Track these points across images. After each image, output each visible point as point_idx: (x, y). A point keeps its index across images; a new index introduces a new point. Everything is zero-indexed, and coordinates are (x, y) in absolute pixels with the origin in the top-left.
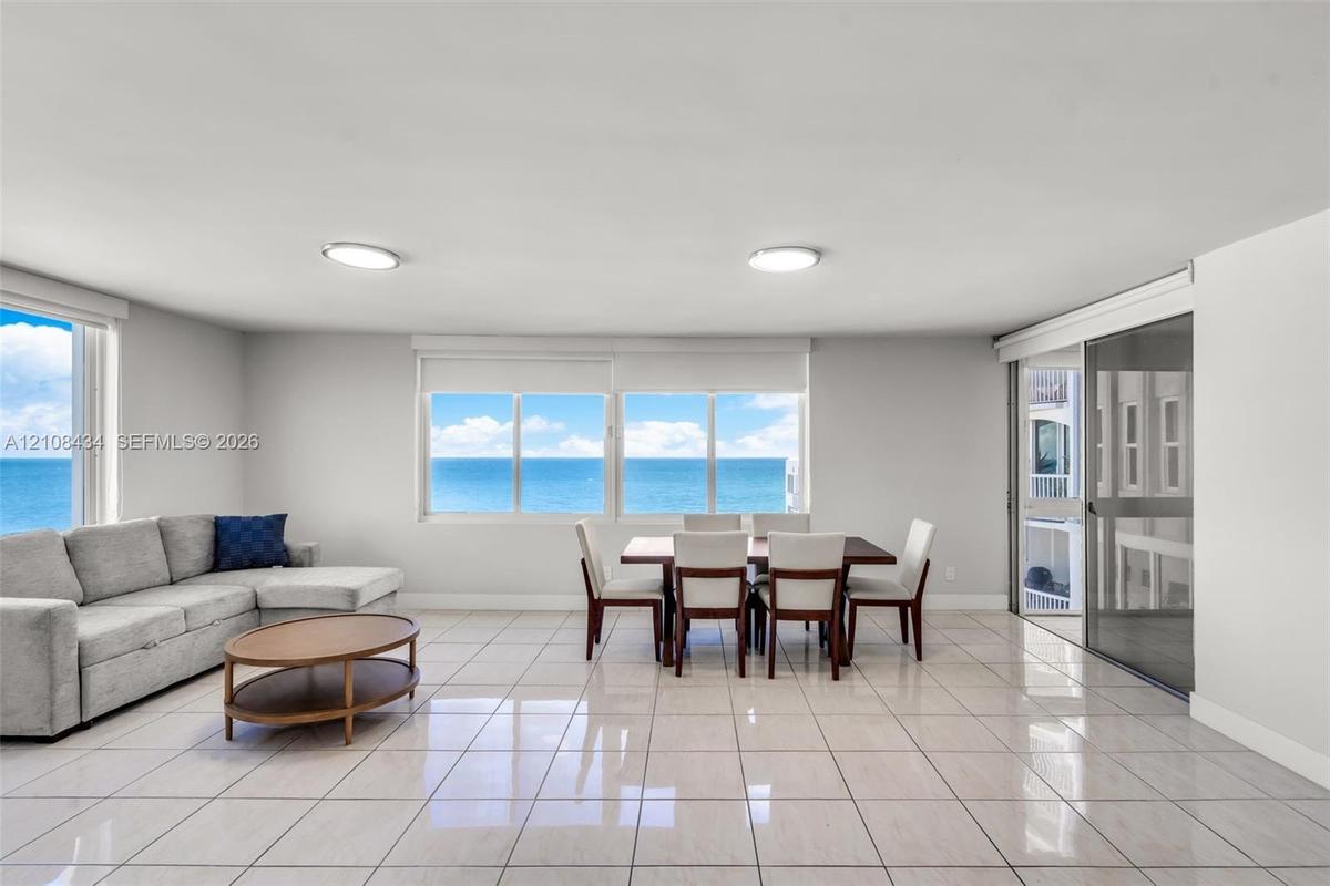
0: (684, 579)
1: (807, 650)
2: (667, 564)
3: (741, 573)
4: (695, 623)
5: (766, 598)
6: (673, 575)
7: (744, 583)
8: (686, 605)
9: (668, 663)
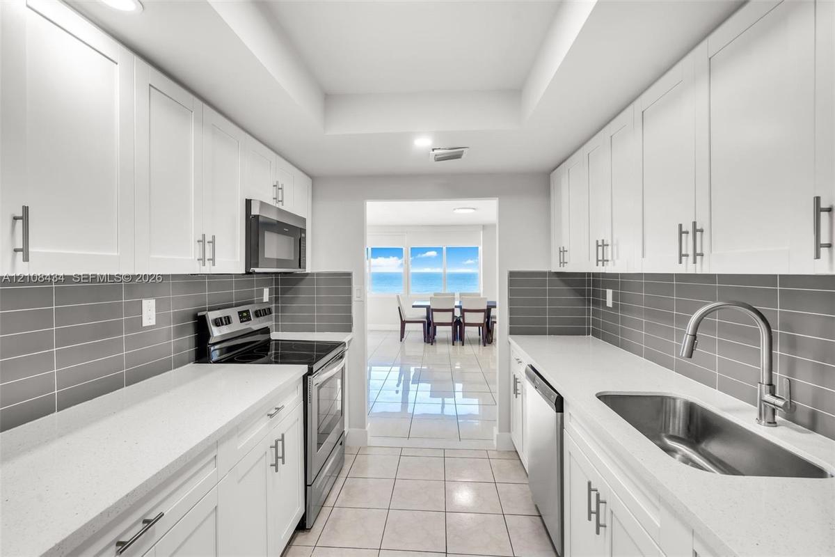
0: (434, 313)
1: (479, 340)
2: (428, 308)
3: (452, 310)
4: (438, 328)
5: (462, 320)
6: (430, 311)
7: (454, 316)
8: (435, 321)
9: (428, 342)
